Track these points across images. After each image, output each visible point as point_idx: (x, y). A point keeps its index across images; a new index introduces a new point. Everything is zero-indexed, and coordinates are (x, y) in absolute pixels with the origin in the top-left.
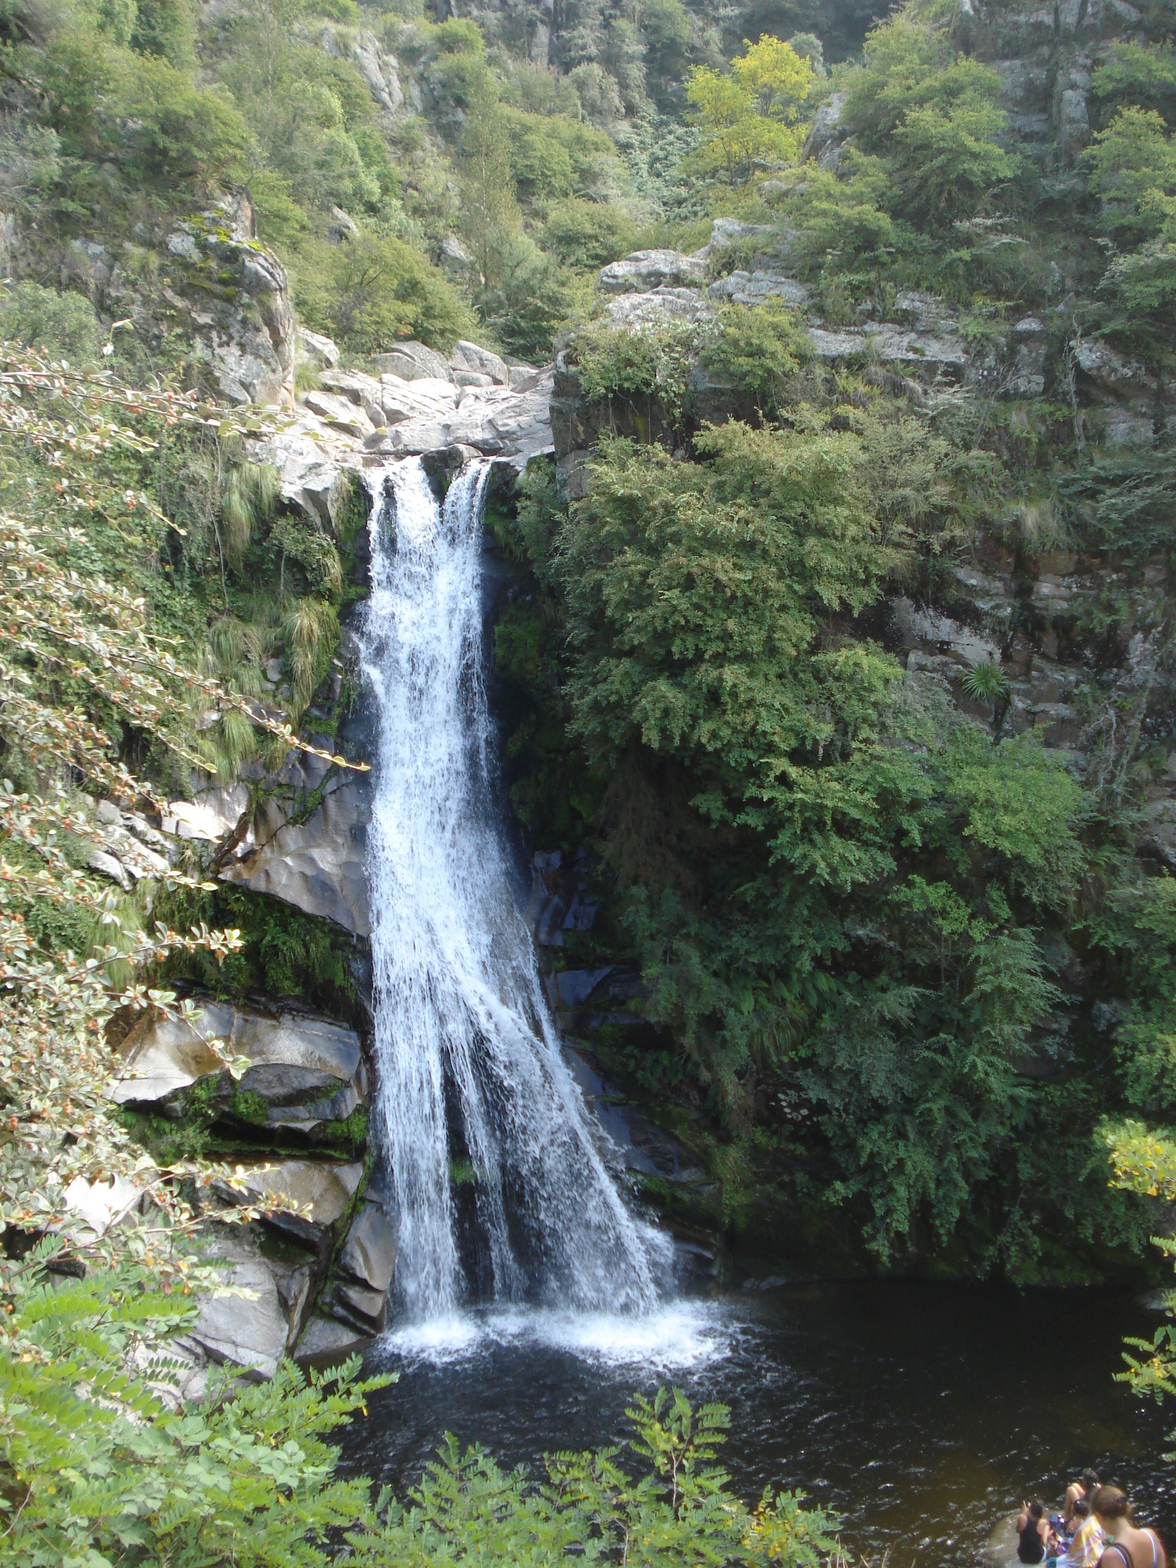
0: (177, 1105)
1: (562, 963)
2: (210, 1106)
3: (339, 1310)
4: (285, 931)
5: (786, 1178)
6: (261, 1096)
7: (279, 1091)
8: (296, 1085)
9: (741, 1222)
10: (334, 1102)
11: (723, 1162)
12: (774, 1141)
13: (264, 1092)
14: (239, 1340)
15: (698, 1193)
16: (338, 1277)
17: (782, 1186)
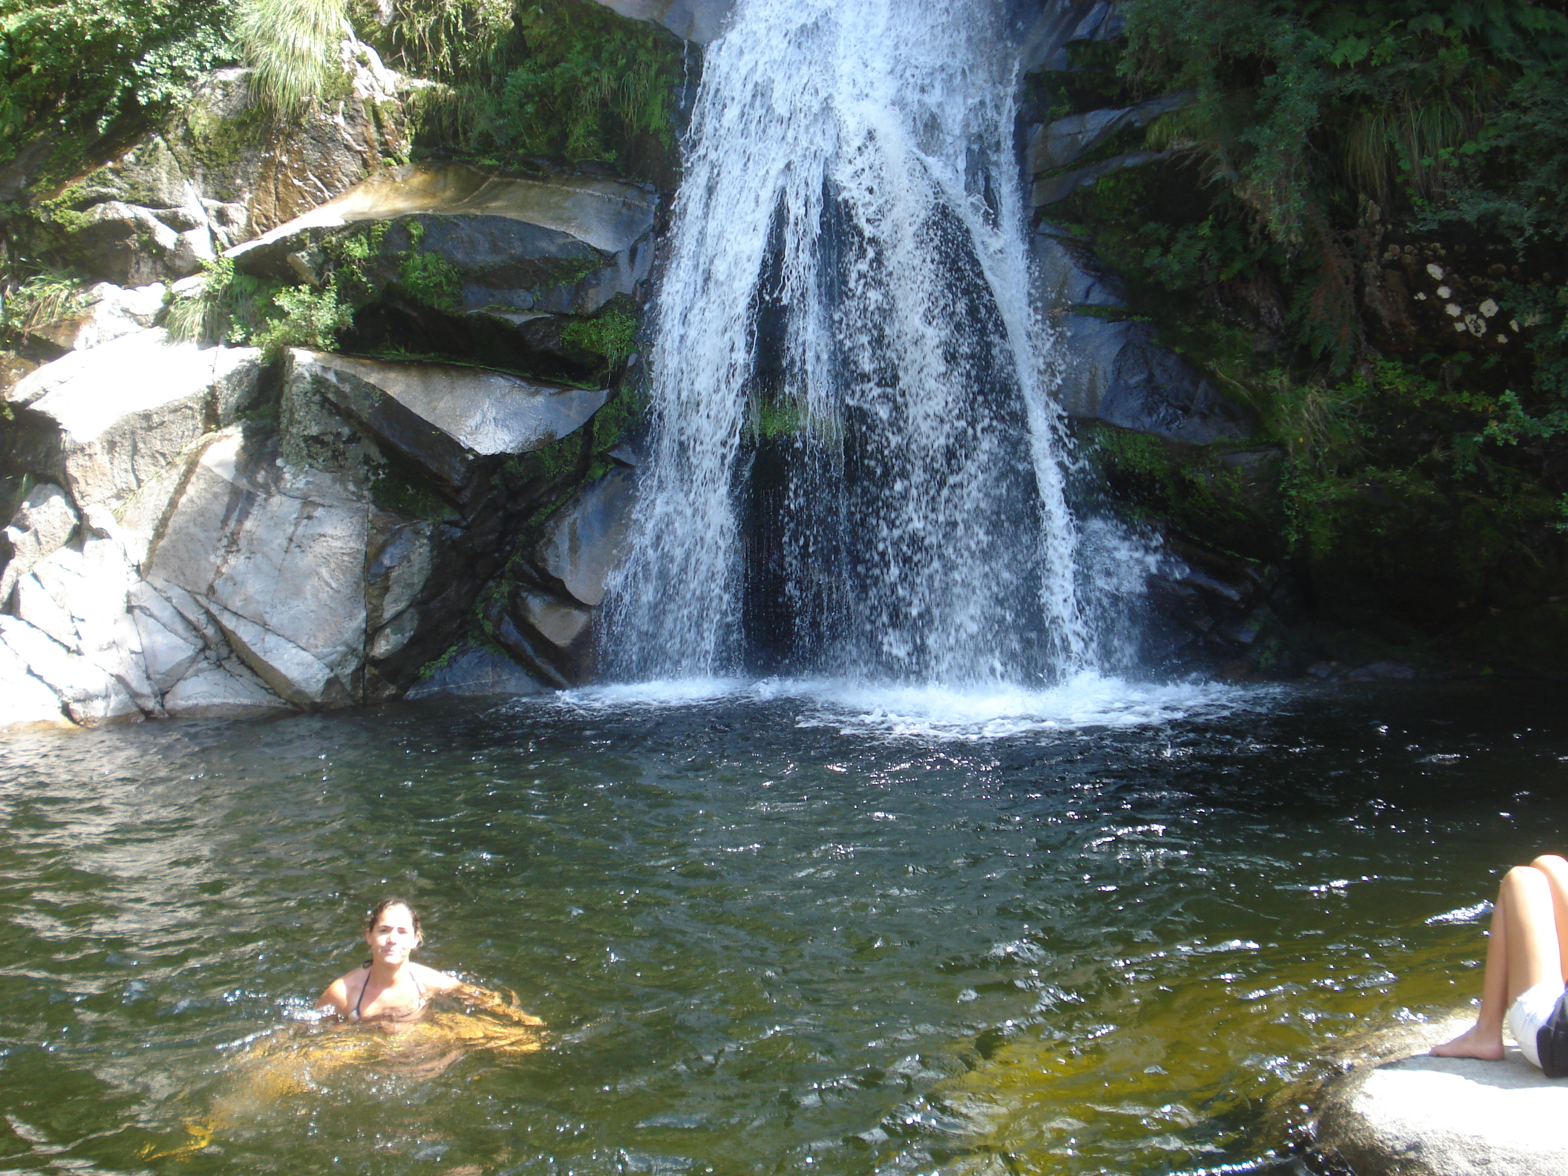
0: (303, 256)
1: (1067, 108)
2: (366, 271)
3: (511, 632)
4: (597, 58)
5: (1438, 454)
6: (450, 261)
7: (484, 258)
8: (517, 250)
9: (1323, 539)
10: (581, 288)
11: (1294, 411)
12: (1429, 391)
13: (460, 256)
14: (273, 621)
15: (1226, 467)
16: (518, 574)
17: (1428, 470)
